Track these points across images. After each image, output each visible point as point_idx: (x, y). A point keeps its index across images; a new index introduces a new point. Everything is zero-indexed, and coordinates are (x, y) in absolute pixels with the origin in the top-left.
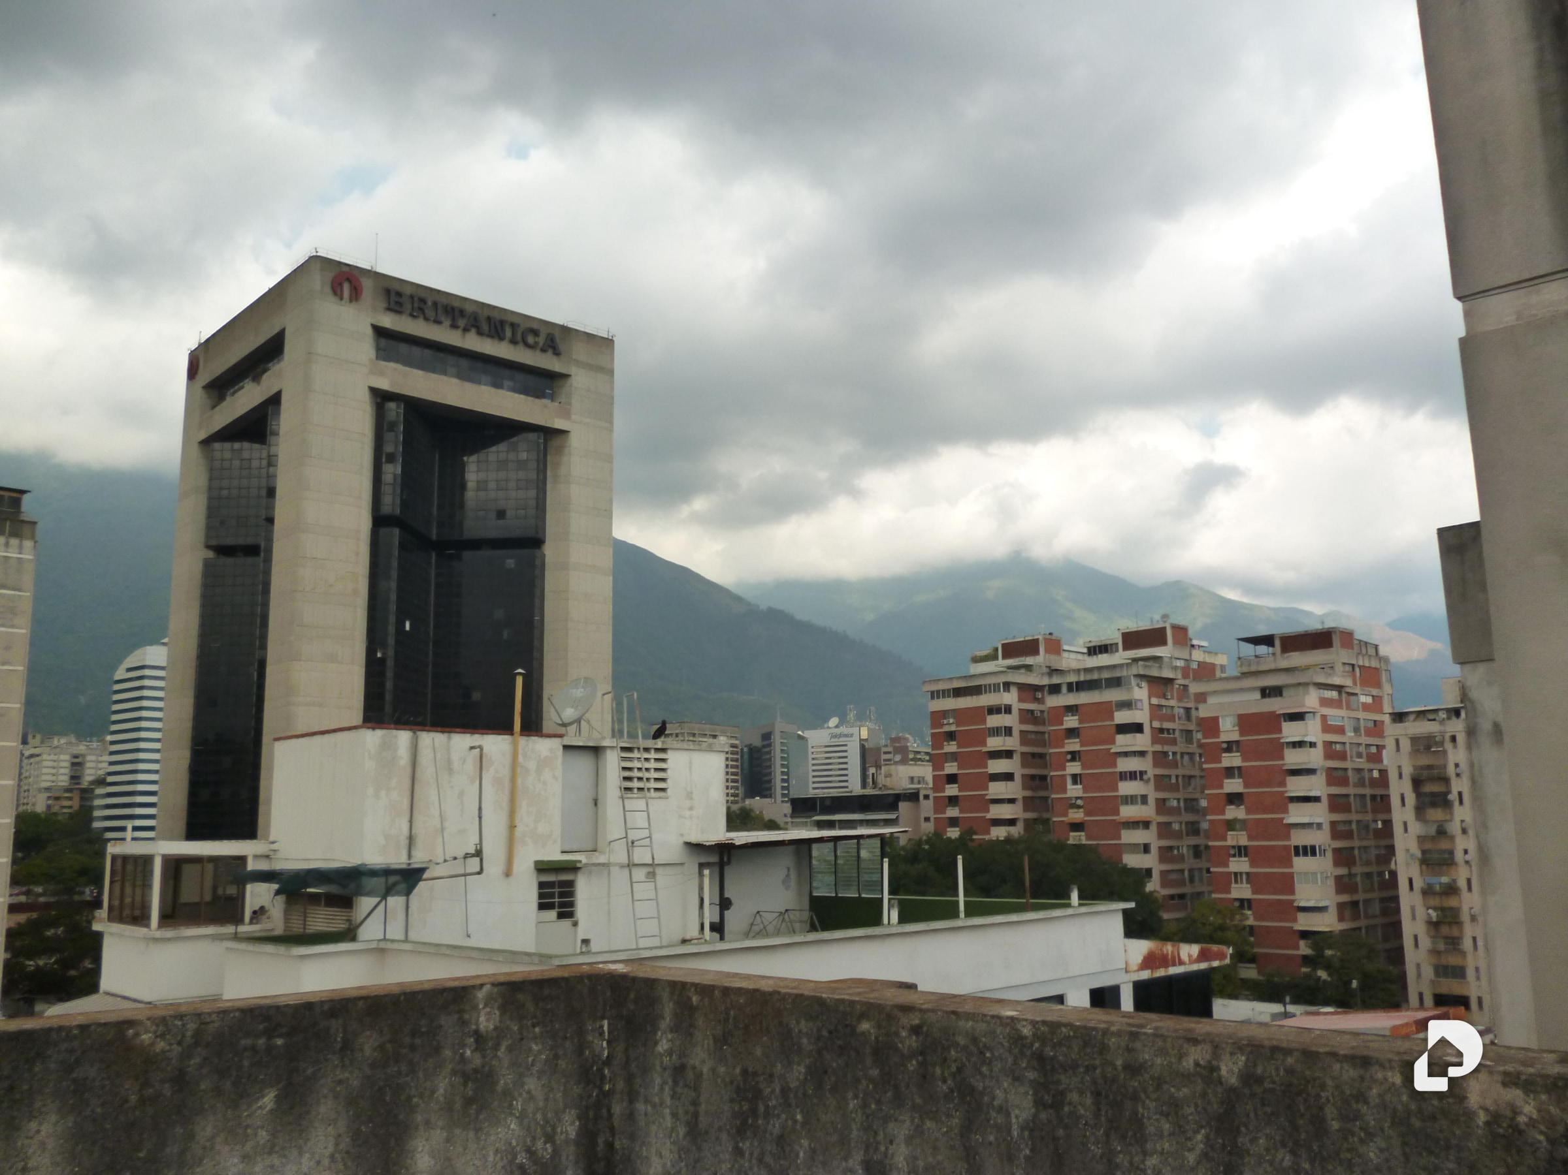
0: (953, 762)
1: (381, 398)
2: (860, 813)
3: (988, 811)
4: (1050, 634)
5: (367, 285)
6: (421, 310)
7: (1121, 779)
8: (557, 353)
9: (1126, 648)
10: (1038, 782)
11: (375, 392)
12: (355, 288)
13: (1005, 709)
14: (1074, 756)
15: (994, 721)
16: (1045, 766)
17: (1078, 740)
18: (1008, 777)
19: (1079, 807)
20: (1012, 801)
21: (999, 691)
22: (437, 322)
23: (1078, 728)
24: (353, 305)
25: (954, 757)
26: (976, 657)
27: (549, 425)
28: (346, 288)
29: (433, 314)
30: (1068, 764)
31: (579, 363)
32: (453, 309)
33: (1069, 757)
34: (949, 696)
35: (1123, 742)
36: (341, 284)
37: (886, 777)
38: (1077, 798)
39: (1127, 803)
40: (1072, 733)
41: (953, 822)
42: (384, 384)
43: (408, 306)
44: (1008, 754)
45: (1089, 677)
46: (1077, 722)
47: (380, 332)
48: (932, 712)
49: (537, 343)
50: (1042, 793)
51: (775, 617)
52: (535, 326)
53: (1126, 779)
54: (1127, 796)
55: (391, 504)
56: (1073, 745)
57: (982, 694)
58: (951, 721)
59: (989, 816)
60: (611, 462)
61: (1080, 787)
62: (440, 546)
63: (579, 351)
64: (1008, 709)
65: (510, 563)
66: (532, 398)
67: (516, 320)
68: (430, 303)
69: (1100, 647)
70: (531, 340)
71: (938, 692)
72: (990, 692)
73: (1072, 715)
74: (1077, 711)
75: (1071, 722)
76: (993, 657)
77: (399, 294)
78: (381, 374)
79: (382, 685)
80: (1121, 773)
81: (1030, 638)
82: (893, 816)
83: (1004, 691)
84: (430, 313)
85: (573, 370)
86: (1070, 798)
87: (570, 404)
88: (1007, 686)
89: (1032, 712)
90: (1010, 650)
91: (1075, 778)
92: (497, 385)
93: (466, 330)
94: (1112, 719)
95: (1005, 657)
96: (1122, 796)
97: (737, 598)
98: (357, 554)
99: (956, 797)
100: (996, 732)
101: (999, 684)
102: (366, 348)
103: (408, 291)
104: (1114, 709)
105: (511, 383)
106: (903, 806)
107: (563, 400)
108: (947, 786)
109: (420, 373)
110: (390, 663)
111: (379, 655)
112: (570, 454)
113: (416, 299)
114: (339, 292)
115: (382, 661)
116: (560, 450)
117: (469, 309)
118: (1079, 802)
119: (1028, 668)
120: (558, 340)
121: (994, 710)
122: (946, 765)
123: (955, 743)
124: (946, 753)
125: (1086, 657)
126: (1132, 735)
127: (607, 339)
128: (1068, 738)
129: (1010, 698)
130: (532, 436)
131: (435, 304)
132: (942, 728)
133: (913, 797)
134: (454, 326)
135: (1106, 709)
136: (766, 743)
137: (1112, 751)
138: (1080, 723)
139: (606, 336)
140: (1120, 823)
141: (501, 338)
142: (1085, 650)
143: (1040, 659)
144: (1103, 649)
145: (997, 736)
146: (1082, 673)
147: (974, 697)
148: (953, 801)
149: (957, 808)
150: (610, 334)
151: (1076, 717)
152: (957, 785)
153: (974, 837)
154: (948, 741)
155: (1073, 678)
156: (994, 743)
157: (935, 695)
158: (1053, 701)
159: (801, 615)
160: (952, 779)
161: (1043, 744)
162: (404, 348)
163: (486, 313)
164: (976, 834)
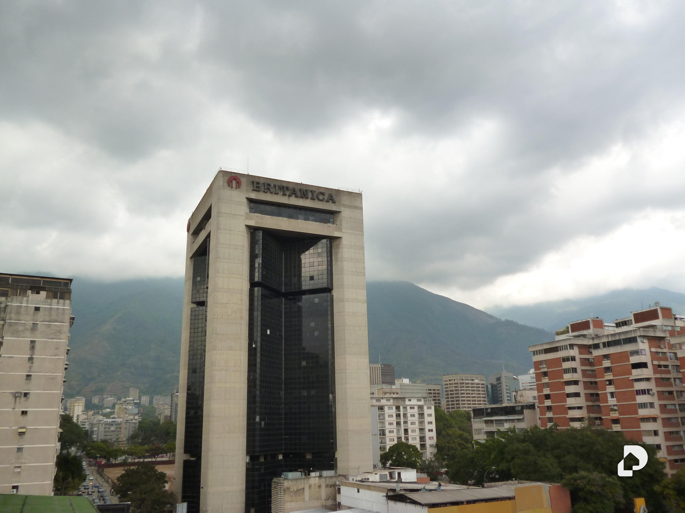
0: (547, 388)
1: (253, 230)
2: (505, 416)
3: (567, 414)
4: (597, 318)
5: (243, 181)
6: (268, 189)
7: (637, 394)
8: (334, 202)
9: (636, 322)
10: (594, 397)
11: (248, 227)
12: (238, 183)
13: (572, 358)
14: (610, 382)
15: (566, 365)
16: (597, 389)
17: (611, 373)
18: (577, 395)
19: (615, 410)
20: (580, 408)
21: (567, 349)
22: (277, 194)
23: (611, 367)
24: (237, 190)
25: (547, 385)
26: (558, 332)
27: (331, 235)
28: (234, 183)
29: (274, 190)
30: (607, 387)
31: (345, 206)
32: (283, 187)
33: (607, 383)
34: (542, 353)
35: (636, 373)
36: (232, 181)
37: (520, 397)
38: (614, 405)
39: (642, 408)
40: (608, 369)
41: (550, 420)
42: (252, 223)
43: (262, 188)
44: (576, 383)
45: (614, 339)
46: (610, 363)
47: (250, 201)
48: (534, 362)
49: (324, 199)
50: (597, 403)
51: (509, 324)
52: (323, 191)
53: (640, 394)
54: (641, 404)
55: (257, 278)
56: (609, 376)
57: (559, 351)
58: (544, 366)
59: (568, 416)
60: (364, 250)
61: (615, 399)
62: (286, 295)
63: (345, 200)
64: (573, 359)
65: (317, 300)
66: (323, 224)
67: (313, 189)
68: (272, 186)
69: (622, 322)
70: (321, 197)
71: (537, 351)
72: (563, 350)
73: (607, 360)
74: (609, 357)
75: (607, 363)
76: (566, 332)
77: (258, 183)
78: (251, 219)
79: (255, 360)
80: (637, 391)
81: (585, 320)
82: (521, 417)
83: (570, 349)
84: (272, 190)
85: (342, 209)
86: (611, 406)
87: (342, 225)
88: (572, 346)
89: (588, 359)
90: (576, 327)
91: (612, 394)
92: (307, 219)
93: (290, 196)
94: (629, 361)
95: (572, 331)
96: (639, 404)
97: (491, 317)
98: (241, 300)
99: (551, 406)
100: (567, 371)
101: (567, 345)
102: (244, 208)
103: (262, 181)
104: (629, 355)
105: (313, 218)
106: (525, 411)
107: (338, 223)
108: (545, 401)
109: (269, 217)
110: (259, 350)
111: (254, 346)
112: (342, 248)
113: (266, 184)
114: (231, 186)
115: (255, 349)
116: (338, 246)
117: (291, 186)
118: (615, 408)
119: (584, 336)
120: (334, 196)
121: (566, 359)
122: (544, 389)
123: (547, 377)
124: (544, 383)
125: (615, 329)
126: (641, 369)
127: (359, 193)
128: (606, 372)
129: (574, 352)
130: (324, 241)
131: (275, 186)
132: (540, 370)
133: (532, 407)
134: (284, 195)
135: (625, 356)
136: (498, 382)
137: (630, 379)
138: (611, 364)
139: (359, 192)
140: (639, 419)
141: (307, 198)
142: (614, 325)
143: (591, 331)
144: (625, 323)
145: (569, 373)
146: (610, 337)
147: (555, 353)
148: (549, 408)
149: (551, 412)
150: (360, 191)
151: (609, 361)
152: (550, 400)
153: (558, 428)
154: (544, 377)
155: (605, 340)
156: (567, 377)
157: (535, 353)
158: (596, 353)
159: (520, 323)
160: (547, 397)
161: (595, 376)
162: (262, 207)
163: (299, 187)
164: (559, 426)
